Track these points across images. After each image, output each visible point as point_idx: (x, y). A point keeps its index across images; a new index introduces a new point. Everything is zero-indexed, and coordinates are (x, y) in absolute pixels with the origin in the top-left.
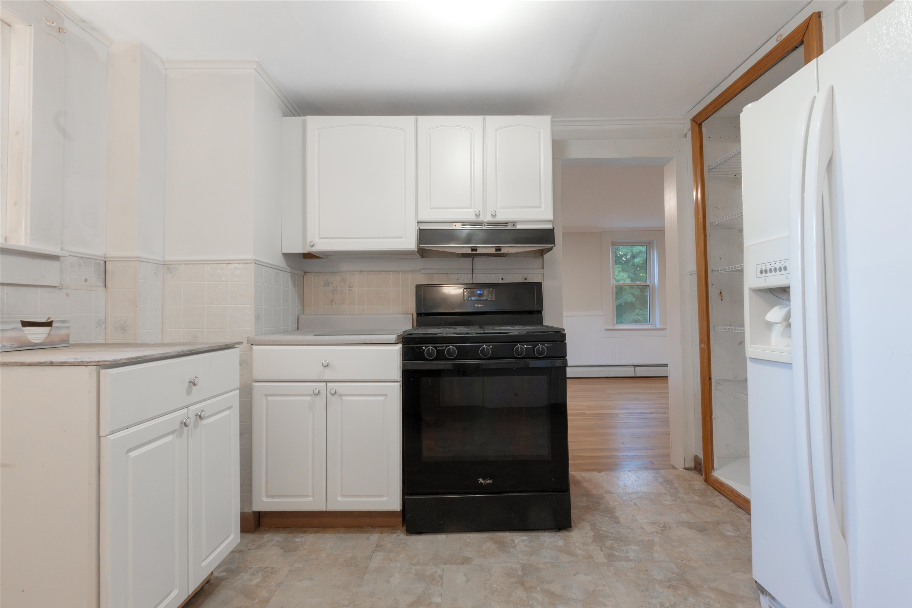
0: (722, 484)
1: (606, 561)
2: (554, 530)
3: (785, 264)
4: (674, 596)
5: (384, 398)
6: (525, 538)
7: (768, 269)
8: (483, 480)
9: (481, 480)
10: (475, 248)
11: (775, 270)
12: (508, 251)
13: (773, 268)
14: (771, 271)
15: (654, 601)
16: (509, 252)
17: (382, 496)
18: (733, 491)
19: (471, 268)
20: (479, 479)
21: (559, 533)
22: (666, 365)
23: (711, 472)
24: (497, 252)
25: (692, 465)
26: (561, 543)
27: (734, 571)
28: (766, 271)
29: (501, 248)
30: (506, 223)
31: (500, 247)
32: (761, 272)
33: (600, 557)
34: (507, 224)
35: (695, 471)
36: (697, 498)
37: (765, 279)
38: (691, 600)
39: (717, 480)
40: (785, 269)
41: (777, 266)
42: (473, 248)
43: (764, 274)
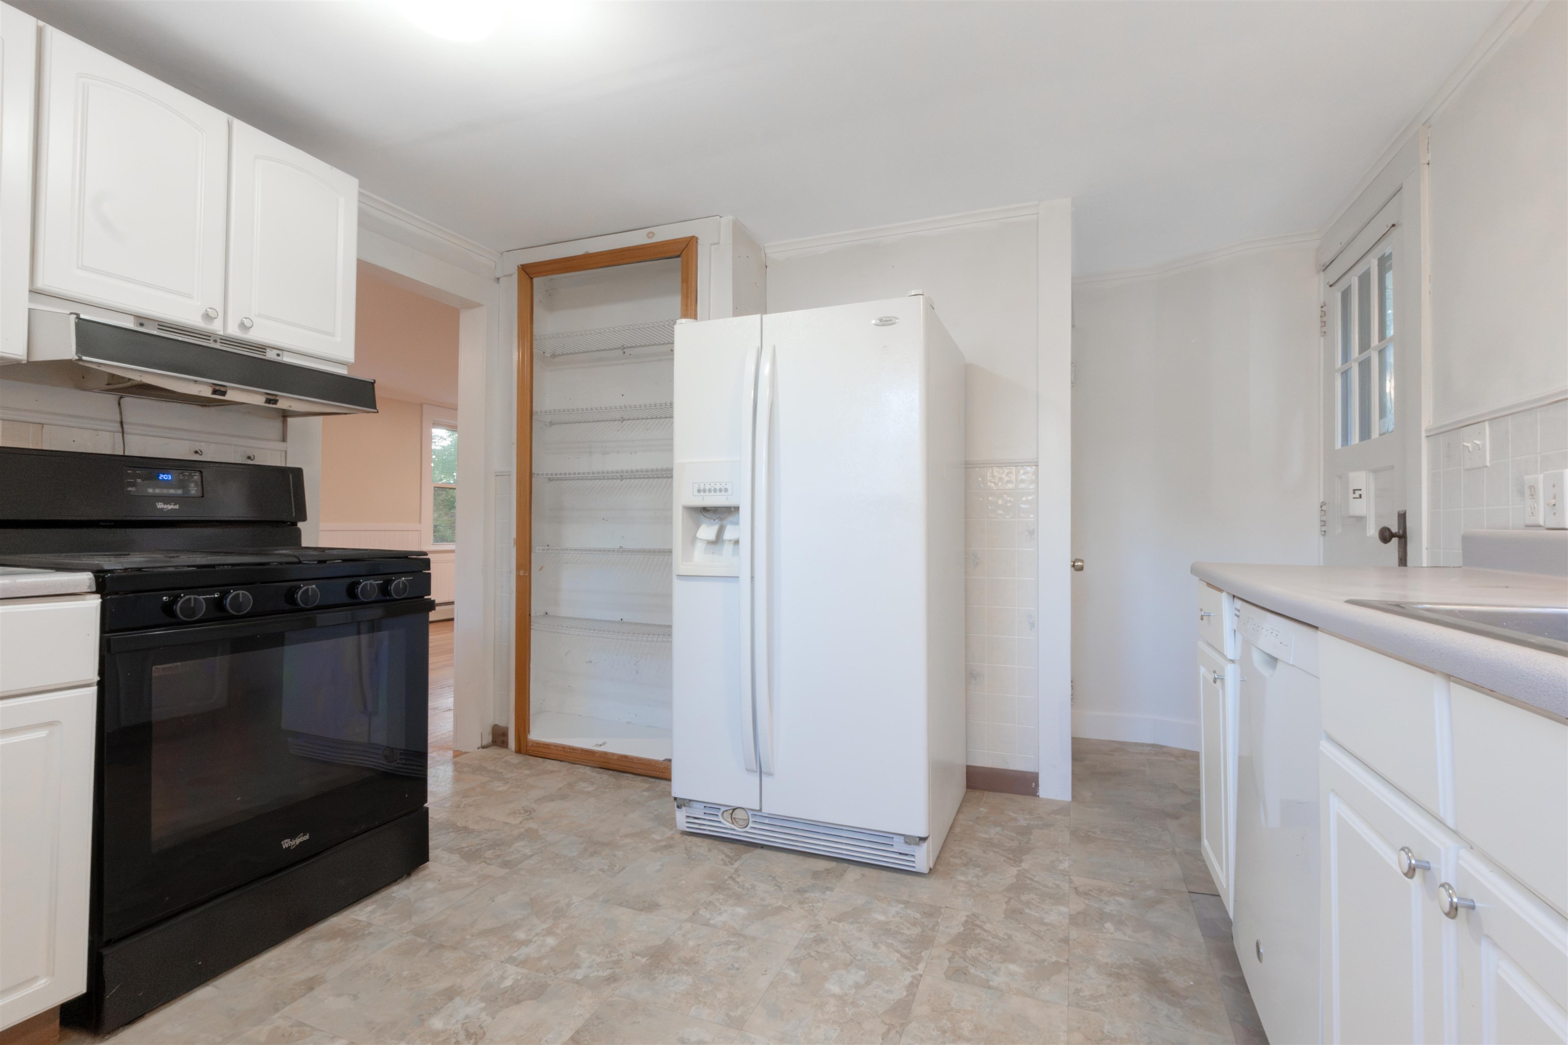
0: (547, 746)
1: (508, 870)
2: (404, 877)
3: (726, 486)
4: (603, 859)
5: (47, 732)
6: (370, 908)
7: (707, 488)
8: (291, 841)
9: (286, 844)
10: (223, 389)
11: (715, 490)
12: (291, 407)
13: (712, 489)
14: (710, 491)
15: (592, 873)
16: (291, 409)
17: (35, 979)
18: (564, 748)
19: (118, 419)
20: (282, 843)
21: (413, 878)
22: (452, 603)
23: (526, 738)
24: (267, 405)
25: (488, 739)
26: (430, 885)
27: (625, 815)
28: (704, 491)
29: (278, 398)
30: (263, 348)
31: (276, 395)
32: (699, 491)
33: (495, 870)
34: (265, 349)
35: (495, 747)
36: (527, 772)
37: (703, 498)
38: (619, 853)
39: (538, 743)
40: (726, 490)
41: (718, 487)
42: (217, 388)
43: (702, 493)
